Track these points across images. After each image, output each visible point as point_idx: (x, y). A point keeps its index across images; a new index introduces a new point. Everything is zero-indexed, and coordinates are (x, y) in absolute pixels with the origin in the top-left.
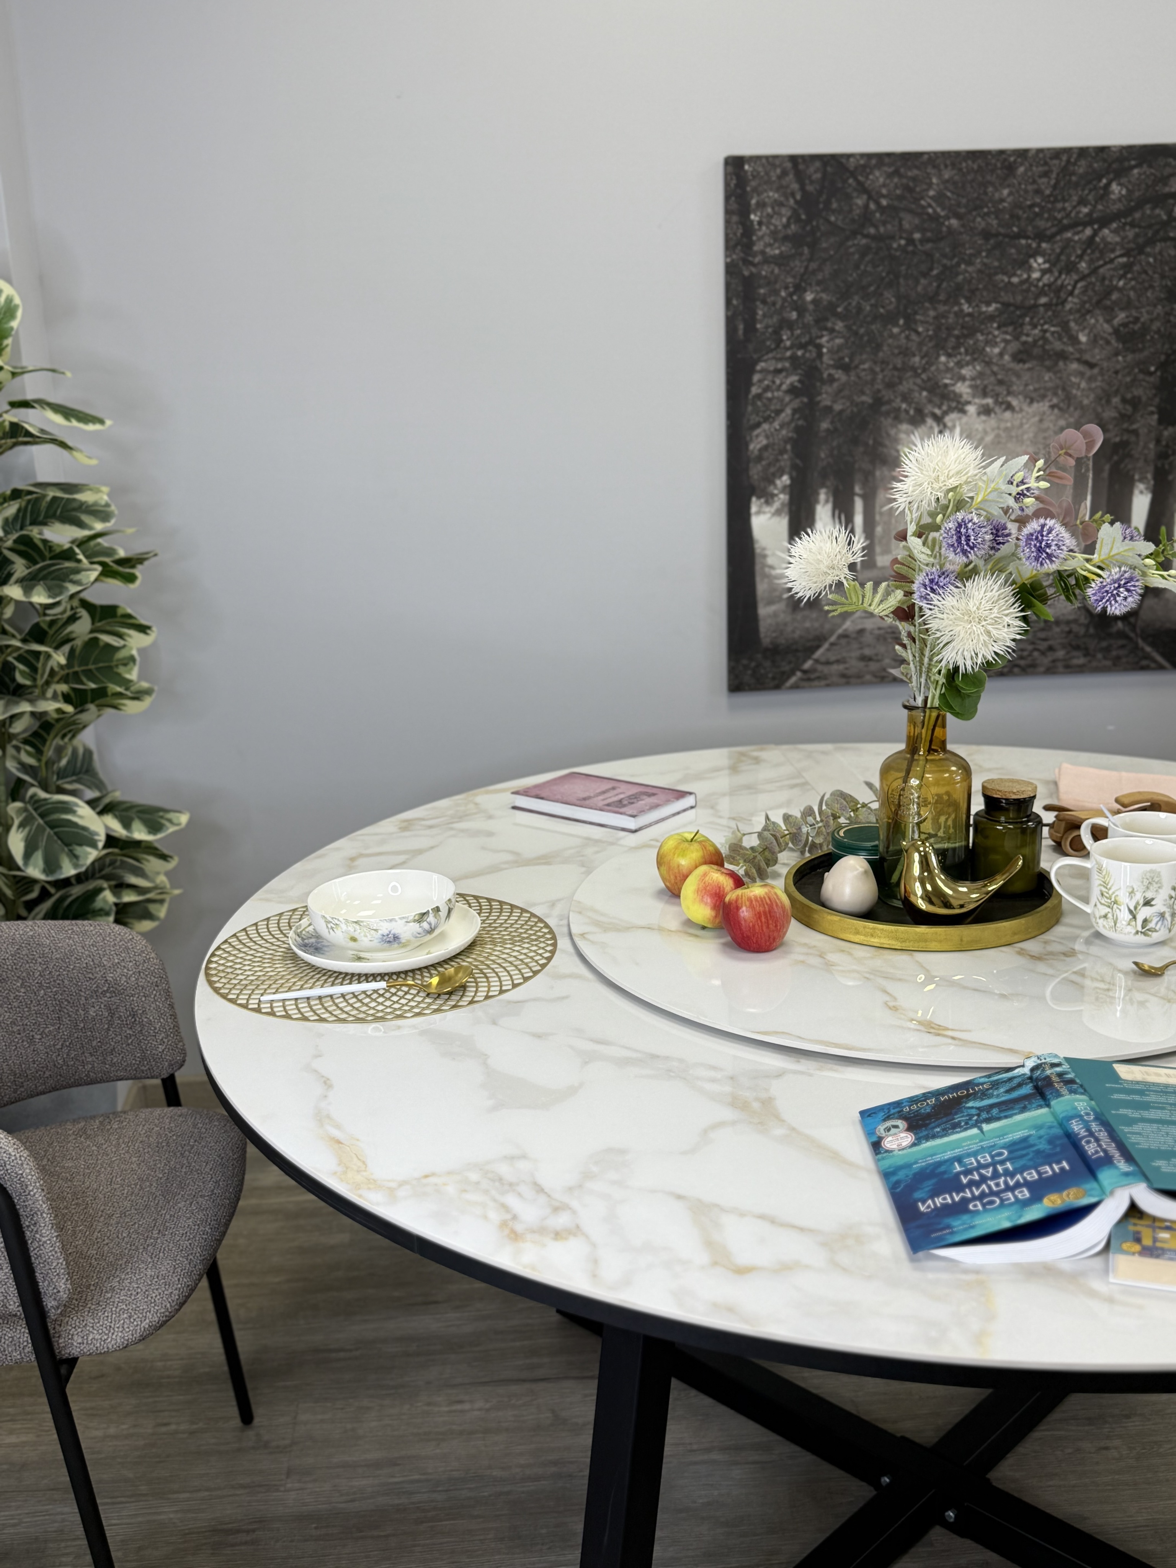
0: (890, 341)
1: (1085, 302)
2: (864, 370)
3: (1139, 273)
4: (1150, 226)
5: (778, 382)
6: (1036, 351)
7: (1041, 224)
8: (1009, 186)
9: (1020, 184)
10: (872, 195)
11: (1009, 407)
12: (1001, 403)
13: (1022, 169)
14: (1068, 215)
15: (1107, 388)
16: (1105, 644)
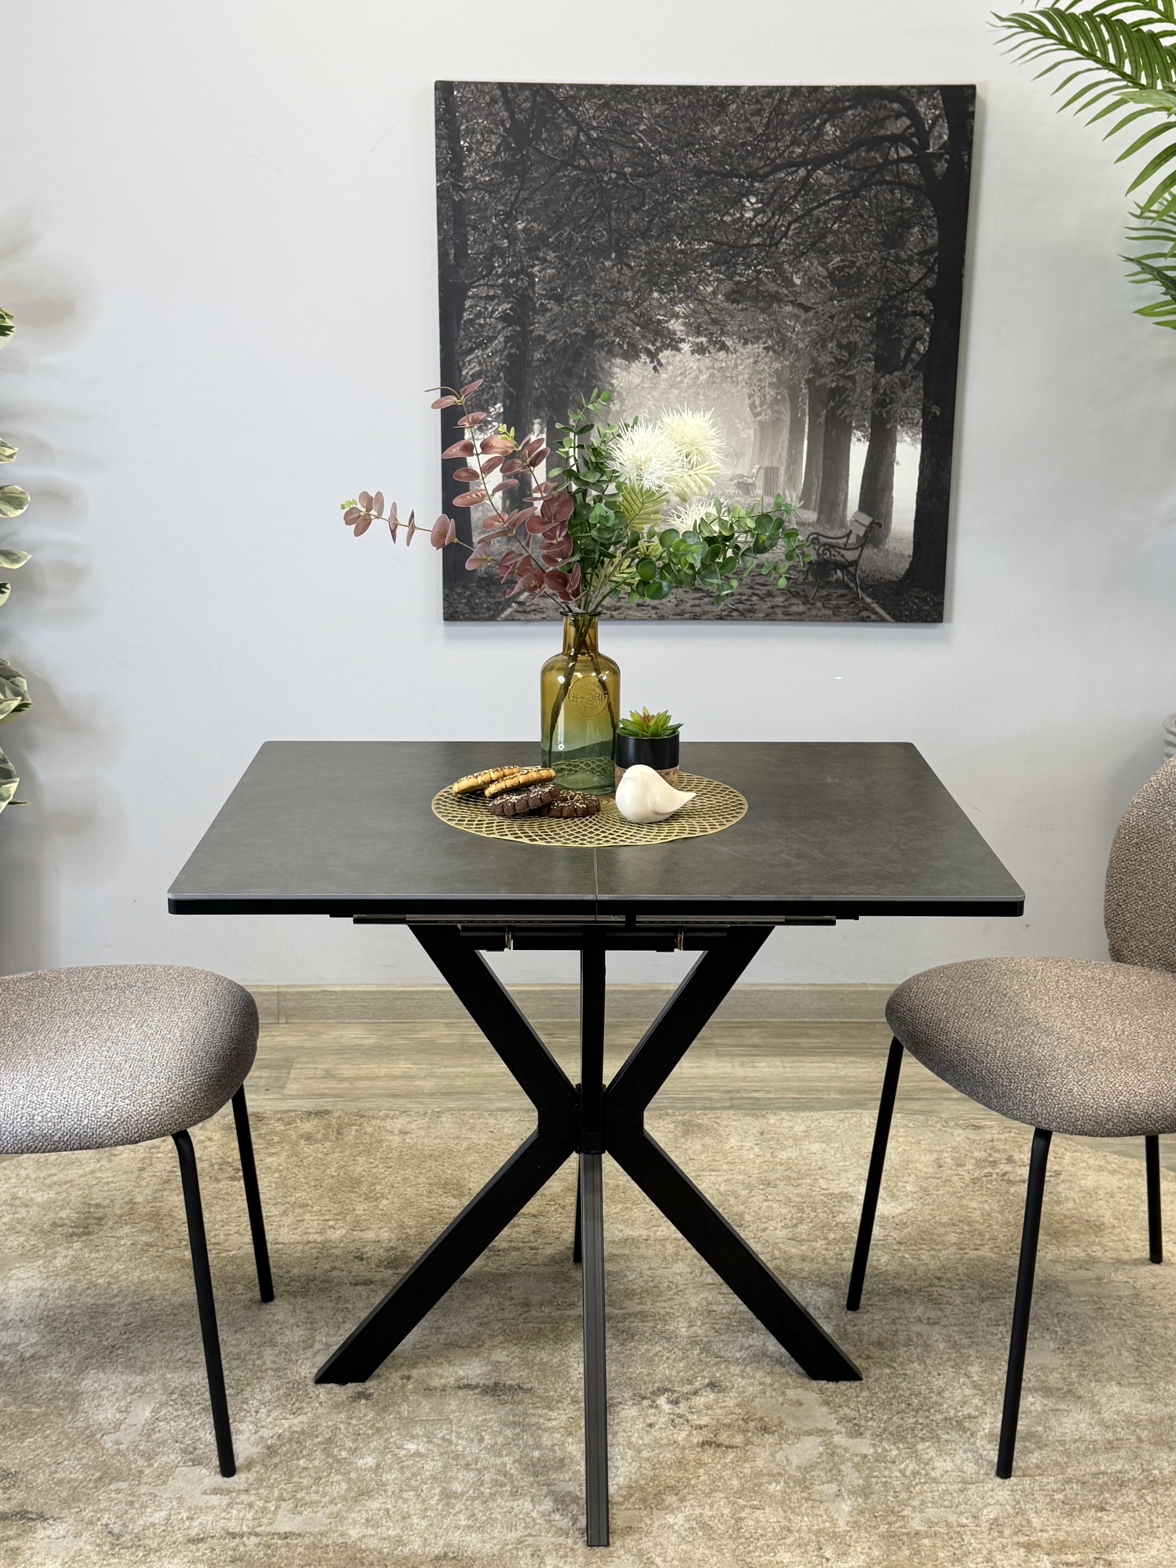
0: (603, 274)
1: (799, 244)
2: (577, 301)
3: (854, 216)
4: (865, 169)
5: (490, 309)
6: (749, 292)
7: (754, 163)
8: (721, 123)
9: (732, 121)
10: (582, 127)
11: (723, 347)
12: (716, 343)
13: (734, 106)
14: (781, 155)
15: (822, 332)
16: (824, 593)
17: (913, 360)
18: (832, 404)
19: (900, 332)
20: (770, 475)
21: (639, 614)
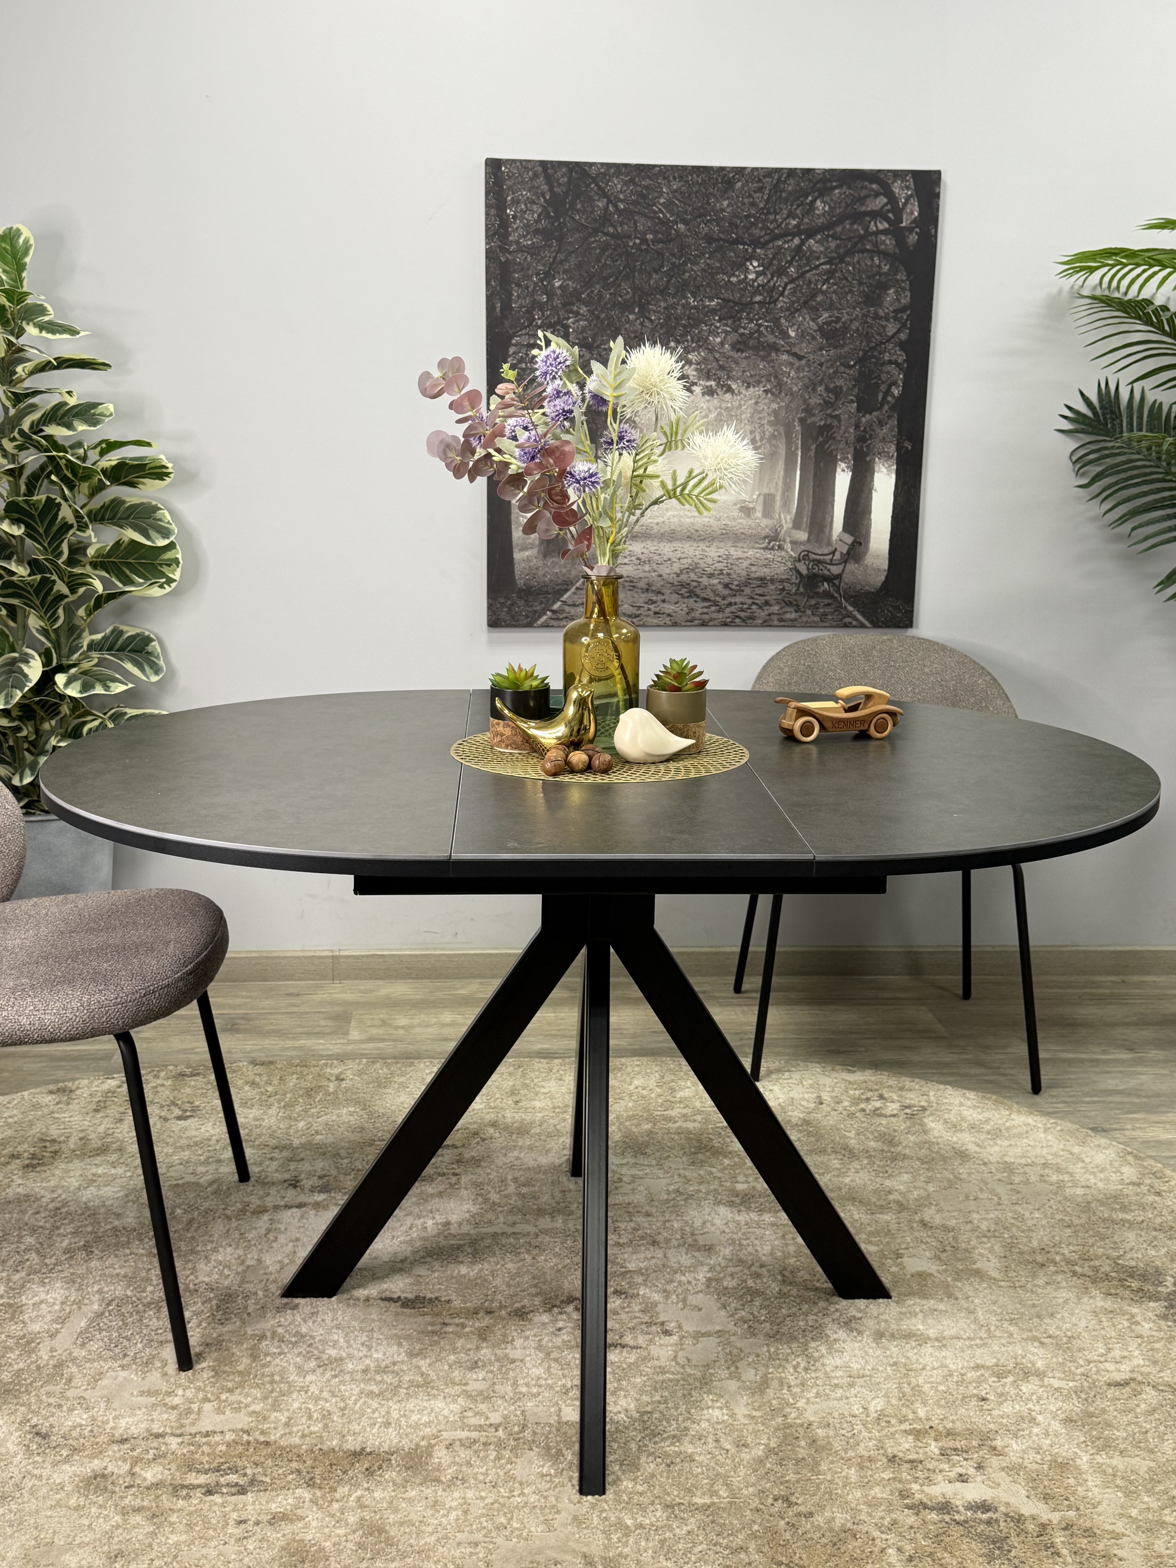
0: (628, 325)
1: (794, 302)
3: (840, 279)
4: (849, 239)
6: (752, 342)
7: (756, 232)
8: (728, 198)
9: (738, 197)
10: (611, 200)
11: (729, 390)
12: (723, 386)
13: (739, 184)
14: (779, 226)
15: (813, 377)
16: (813, 602)
17: (888, 402)
18: (821, 439)
19: (878, 377)
20: (768, 500)
21: (656, 621)
